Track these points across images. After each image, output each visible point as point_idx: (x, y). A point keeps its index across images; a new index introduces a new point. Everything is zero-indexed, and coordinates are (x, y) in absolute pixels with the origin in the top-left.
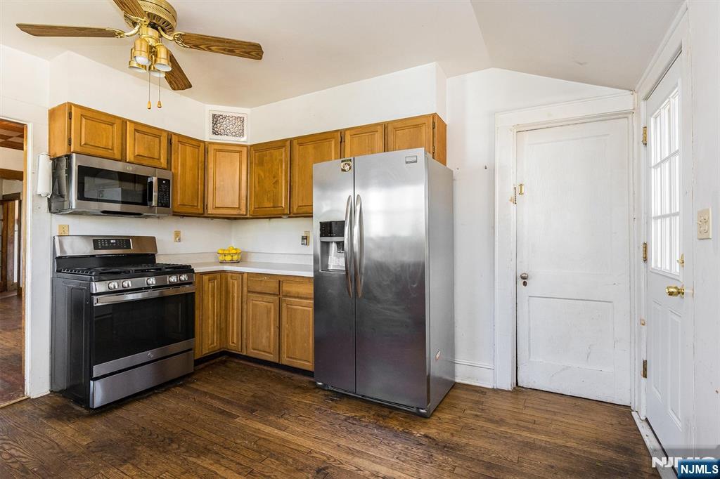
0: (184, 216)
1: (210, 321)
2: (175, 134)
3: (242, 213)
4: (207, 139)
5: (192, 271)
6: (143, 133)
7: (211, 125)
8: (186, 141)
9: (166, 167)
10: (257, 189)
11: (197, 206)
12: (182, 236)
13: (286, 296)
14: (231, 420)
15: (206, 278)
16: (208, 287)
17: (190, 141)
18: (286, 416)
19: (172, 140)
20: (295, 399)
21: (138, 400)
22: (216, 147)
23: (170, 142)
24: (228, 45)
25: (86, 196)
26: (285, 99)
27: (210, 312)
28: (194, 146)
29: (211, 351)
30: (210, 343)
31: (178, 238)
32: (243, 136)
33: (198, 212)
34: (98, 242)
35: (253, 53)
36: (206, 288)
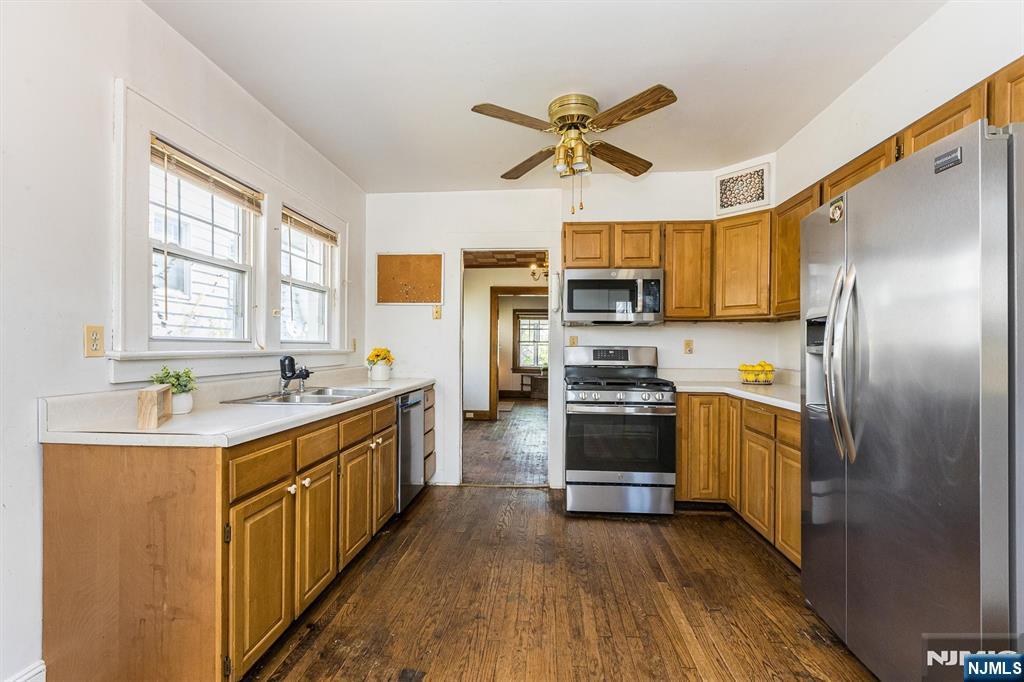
0: (697, 321)
1: (702, 457)
2: (669, 223)
3: (761, 312)
4: (715, 217)
5: (674, 389)
6: (631, 232)
7: (719, 195)
8: (684, 227)
9: (658, 265)
10: (781, 273)
11: (701, 307)
12: (695, 346)
13: (783, 443)
14: (654, 580)
15: (696, 400)
16: (699, 412)
17: (688, 226)
18: (717, 614)
19: (665, 231)
20: (757, 603)
21: (605, 520)
22: (726, 224)
23: (663, 234)
24: (632, 107)
25: (575, 308)
26: (816, 115)
27: (702, 446)
28: (695, 231)
29: (703, 496)
30: (702, 487)
31: (689, 348)
32: (763, 198)
33: (705, 316)
34: (599, 353)
35: (662, 99)
36: (696, 414)
